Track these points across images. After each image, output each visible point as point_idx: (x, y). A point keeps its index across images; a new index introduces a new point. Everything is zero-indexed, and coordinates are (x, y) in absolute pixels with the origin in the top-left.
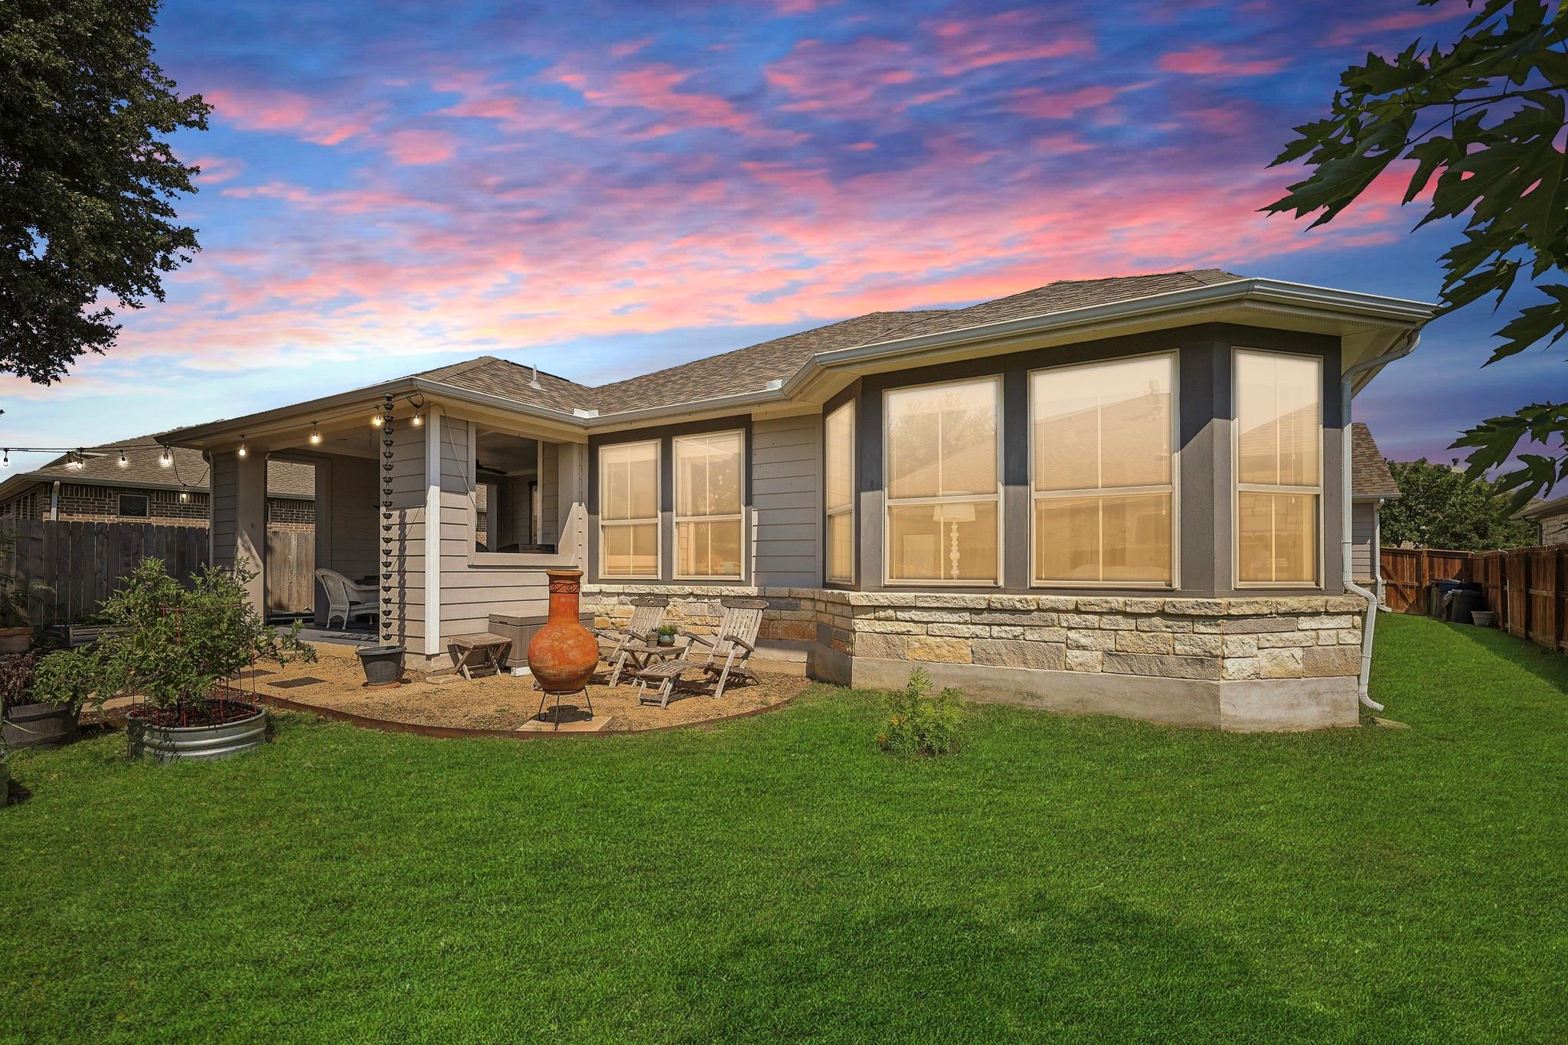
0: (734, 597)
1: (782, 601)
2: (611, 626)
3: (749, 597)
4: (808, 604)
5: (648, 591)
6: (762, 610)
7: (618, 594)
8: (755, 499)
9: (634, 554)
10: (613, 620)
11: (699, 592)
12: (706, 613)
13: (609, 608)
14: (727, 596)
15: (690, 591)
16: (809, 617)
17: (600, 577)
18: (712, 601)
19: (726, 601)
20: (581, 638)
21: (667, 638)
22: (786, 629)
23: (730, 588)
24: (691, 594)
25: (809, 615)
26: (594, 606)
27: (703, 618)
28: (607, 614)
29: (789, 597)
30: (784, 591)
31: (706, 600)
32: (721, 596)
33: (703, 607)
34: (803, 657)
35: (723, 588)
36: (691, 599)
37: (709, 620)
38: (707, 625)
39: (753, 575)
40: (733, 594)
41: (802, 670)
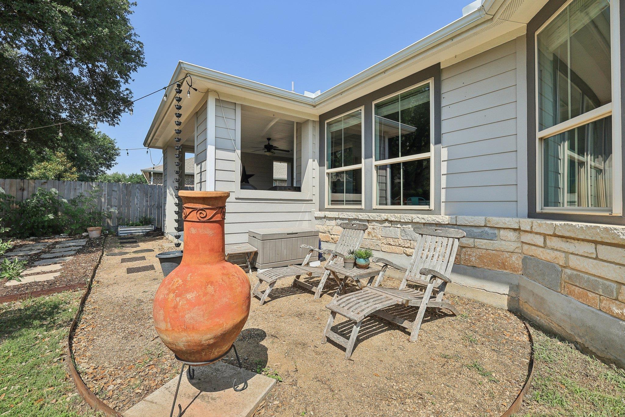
0: (424, 224)
1: (476, 230)
2: (331, 241)
3: (439, 225)
4: (511, 235)
5: (355, 217)
6: (459, 239)
7: (336, 219)
8: (444, 138)
9: (346, 193)
10: (333, 236)
11: (393, 219)
12: (399, 236)
13: (330, 227)
14: (418, 223)
15: (386, 218)
16: (511, 248)
17: (326, 207)
18: (404, 226)
19: (418, 228)
20: (210, 289)
21: (361, 262)
22: (480, 258)
23: (420, 216)
24: (387, 220)
25: (512, 246)
26: (321, 226)
27: (396, 240)
28: (329, 232)
29: (485, 226)
30: (480, 220)
31: (399, 226)
32: (412, 223)
33: (396, 231)
34: (505, 290)
35: (414, 216)
36: (387, 224)
37: (401, 242)
38: (399, 245)
39: (443, 205)
40: (423, 221)
41: (504, 303)
